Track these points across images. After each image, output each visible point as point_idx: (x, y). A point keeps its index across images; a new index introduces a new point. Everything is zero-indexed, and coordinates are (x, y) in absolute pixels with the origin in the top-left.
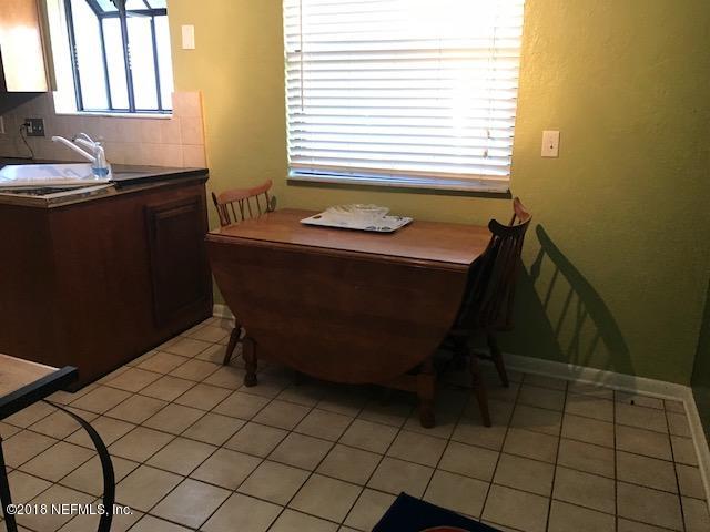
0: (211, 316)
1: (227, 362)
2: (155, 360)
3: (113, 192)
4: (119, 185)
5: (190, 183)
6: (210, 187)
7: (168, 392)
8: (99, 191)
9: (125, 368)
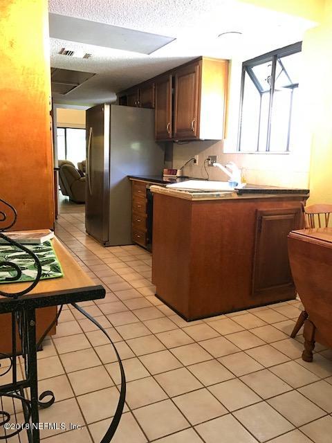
0: (295, 299)
1: (293, 336)
2: (245, 318)
3: (235, 196)
4: (240, 192)
5: (294, 199)
6: (309, 203)
7: (244, 343)
8: (226, 195)
9: (223, 316)
